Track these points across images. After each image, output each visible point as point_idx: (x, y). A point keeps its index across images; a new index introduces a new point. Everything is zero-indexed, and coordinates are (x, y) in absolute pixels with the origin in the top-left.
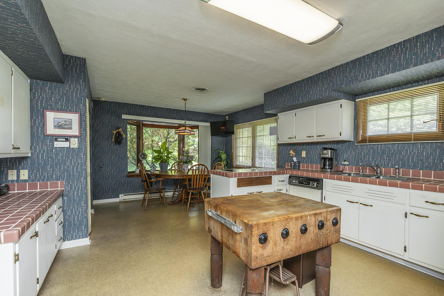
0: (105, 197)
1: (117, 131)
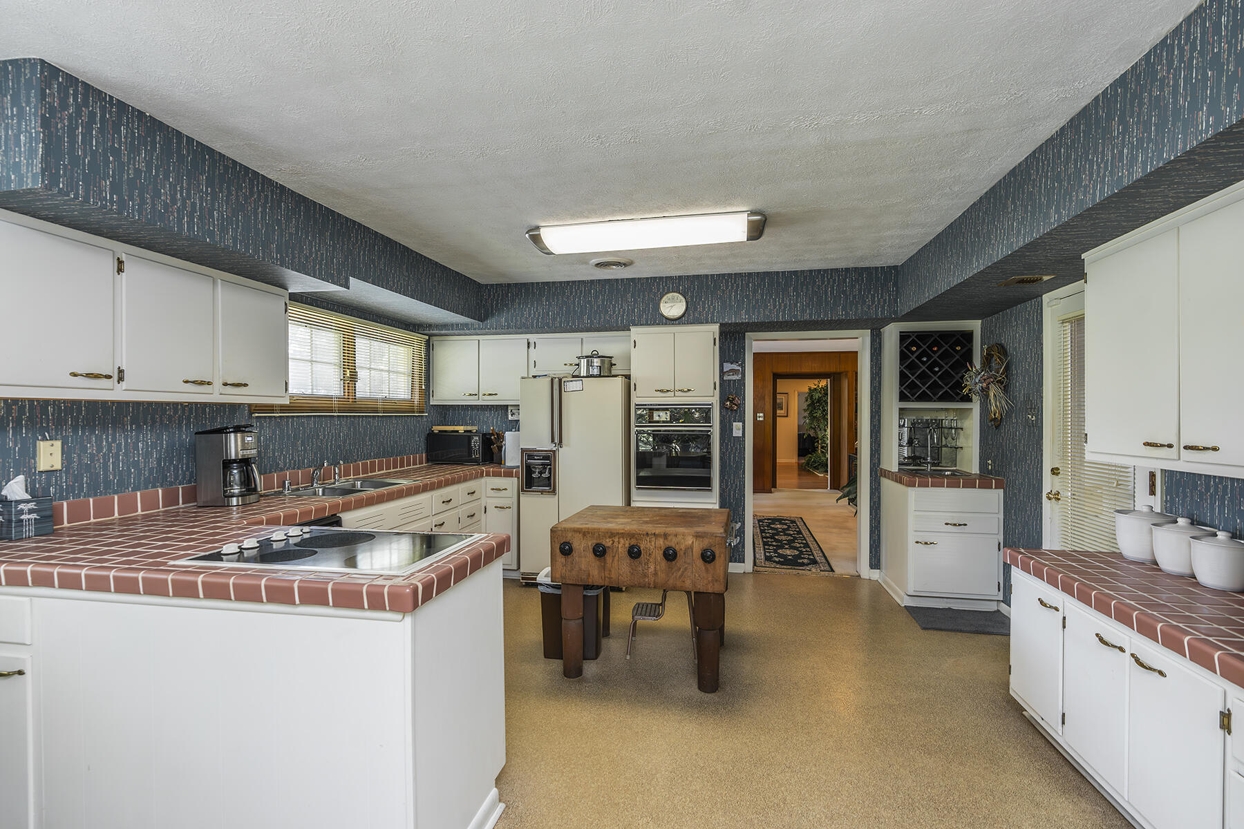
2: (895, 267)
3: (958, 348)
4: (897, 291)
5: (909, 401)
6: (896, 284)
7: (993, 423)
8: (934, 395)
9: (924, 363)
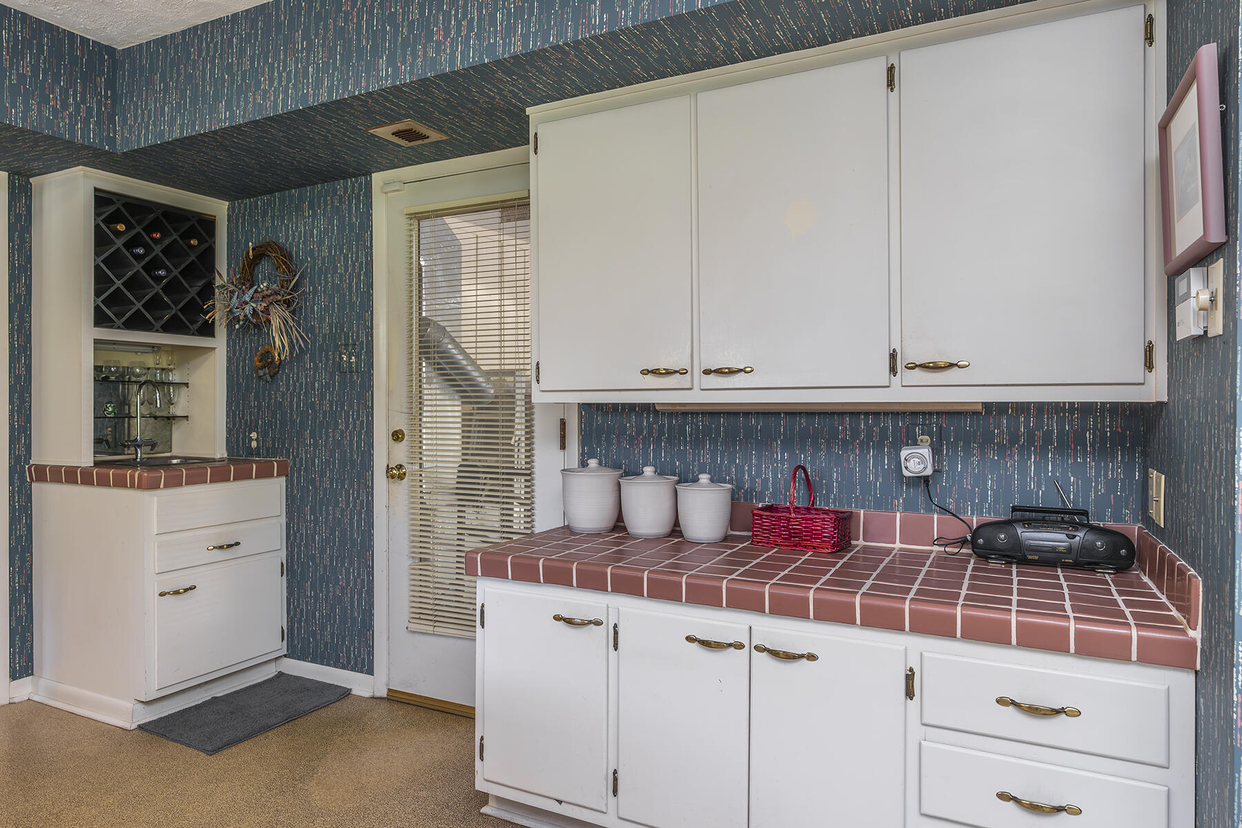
2: (110, 50)
3: (194, 242)
4: (115, 99)
5: (111, 327)
6: (111, 84)
7: (267, 371)
8: (156, 319)
9: (138, 257)
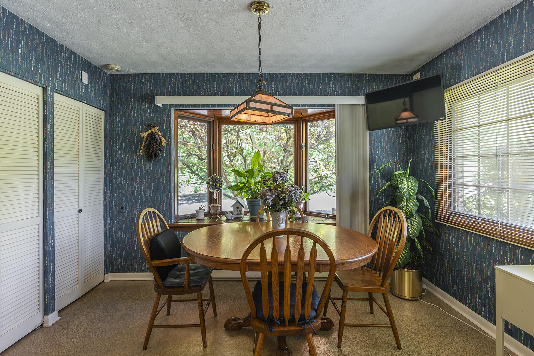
0: (129, 269)
1: (150, 131)
